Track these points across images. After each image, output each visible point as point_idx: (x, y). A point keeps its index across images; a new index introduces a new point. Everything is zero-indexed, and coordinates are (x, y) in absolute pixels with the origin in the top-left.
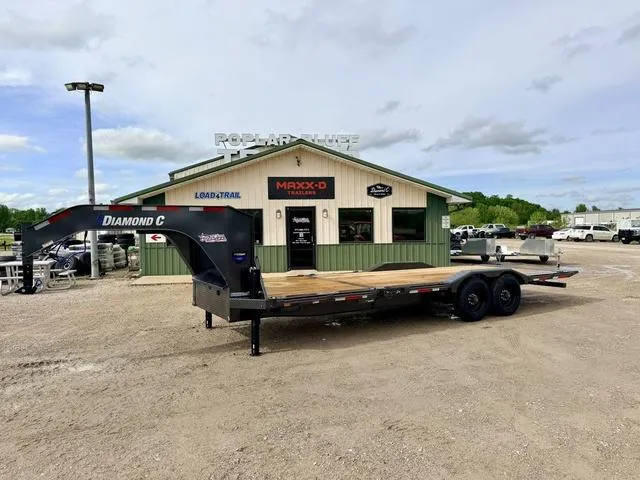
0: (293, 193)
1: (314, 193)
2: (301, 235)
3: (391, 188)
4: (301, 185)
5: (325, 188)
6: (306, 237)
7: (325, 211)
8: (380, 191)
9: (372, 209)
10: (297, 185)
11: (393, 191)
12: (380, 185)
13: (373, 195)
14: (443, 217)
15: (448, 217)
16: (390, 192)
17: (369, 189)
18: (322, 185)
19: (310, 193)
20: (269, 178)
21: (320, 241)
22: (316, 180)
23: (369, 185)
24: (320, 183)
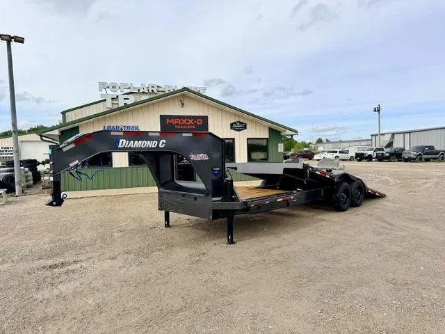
0: (179, 127)
1: (194, 127)
3: (246, 124)
4: (184, 121)
5: (201, 124)
8: (239, 126)
9: (233, 139)
10: (181, 121)
11: (248, 127)
12: (239, 122)
13: (234, 129)
14: (279, 144)
15: (282, 144)
16: (245, 127)
17: (232, 125)
18: (200, 122)
19: (191, 127)
20: (161, 116)
22: (195, 118)
23: (232, 122)
24: (198, 120)
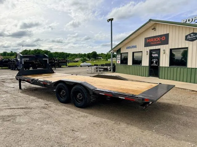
0: (152, 43)
2: (155, 62)
4: (155, 40)
5: (164, 40)
6: (156, 63)
7: (164, 50)
8: (193, 37)
9: (187, 48)
10: (154, 40)
13: (189, 40)
17: (186, 37)
18: (164, 38)
21: (161, 65)
22: (161, 36)
23: (187, 35)
24: (163, 37)
